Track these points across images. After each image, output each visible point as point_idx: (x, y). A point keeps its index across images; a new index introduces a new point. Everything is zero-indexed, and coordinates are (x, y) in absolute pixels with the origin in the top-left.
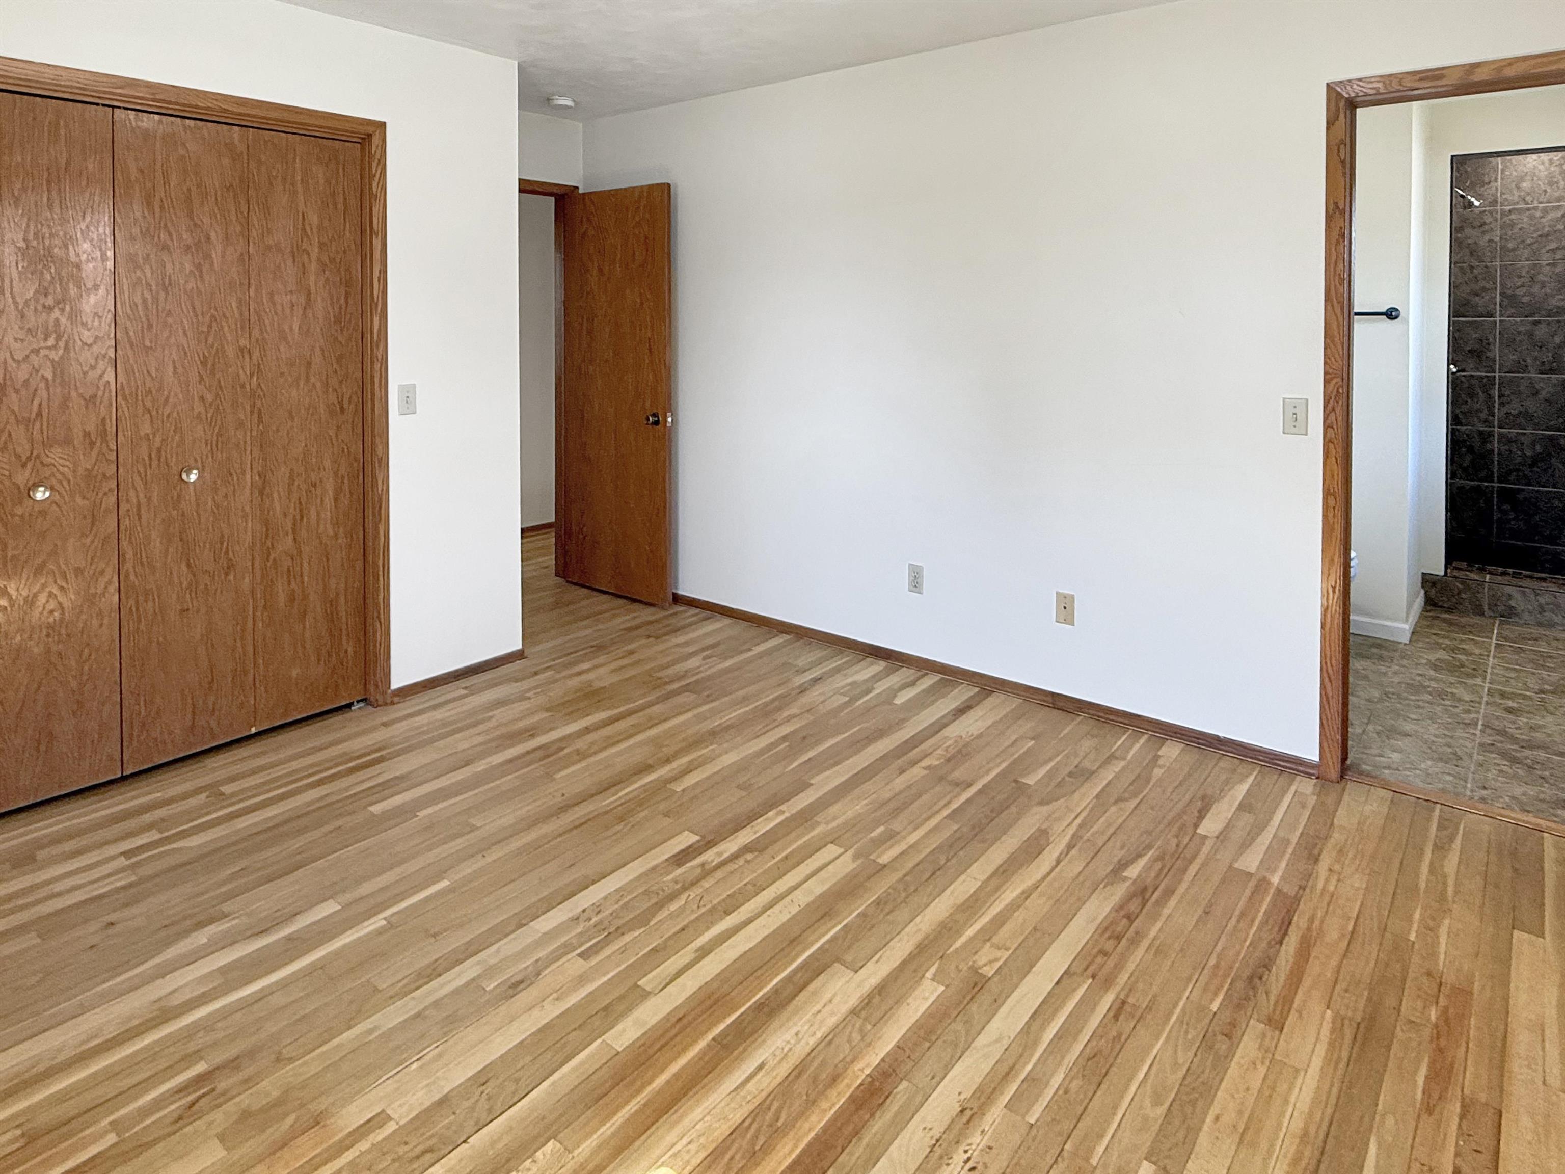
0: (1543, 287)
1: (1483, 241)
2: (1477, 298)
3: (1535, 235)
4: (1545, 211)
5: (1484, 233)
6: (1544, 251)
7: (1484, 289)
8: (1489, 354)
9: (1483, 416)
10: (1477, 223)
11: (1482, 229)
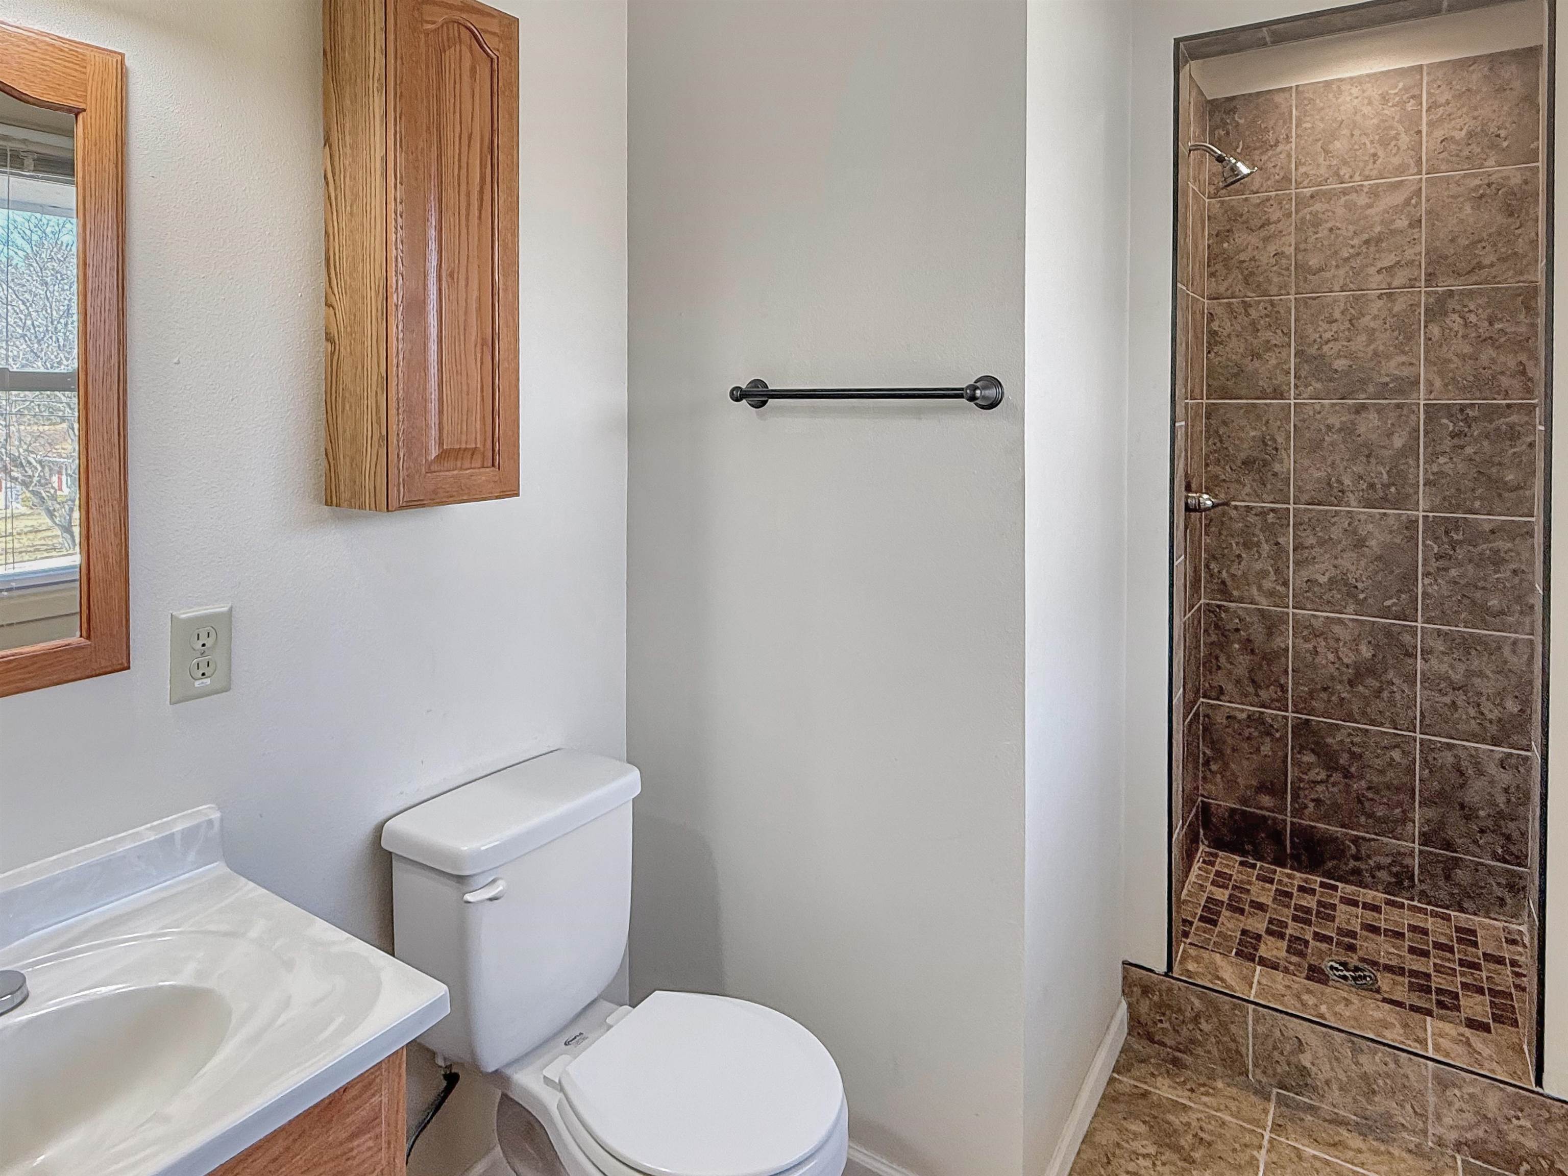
0: (1371, 341)
1: (1265, 258)
2: (1257, 363)
3: (1356, 242)
4: (1374, 193)
5: (1266, 240)
6: (1372, 270)
7: (1269, 347)
8: (1277, 467)
9: (1267, 584)
10: (1256, 222)
11: (1263, 233)
